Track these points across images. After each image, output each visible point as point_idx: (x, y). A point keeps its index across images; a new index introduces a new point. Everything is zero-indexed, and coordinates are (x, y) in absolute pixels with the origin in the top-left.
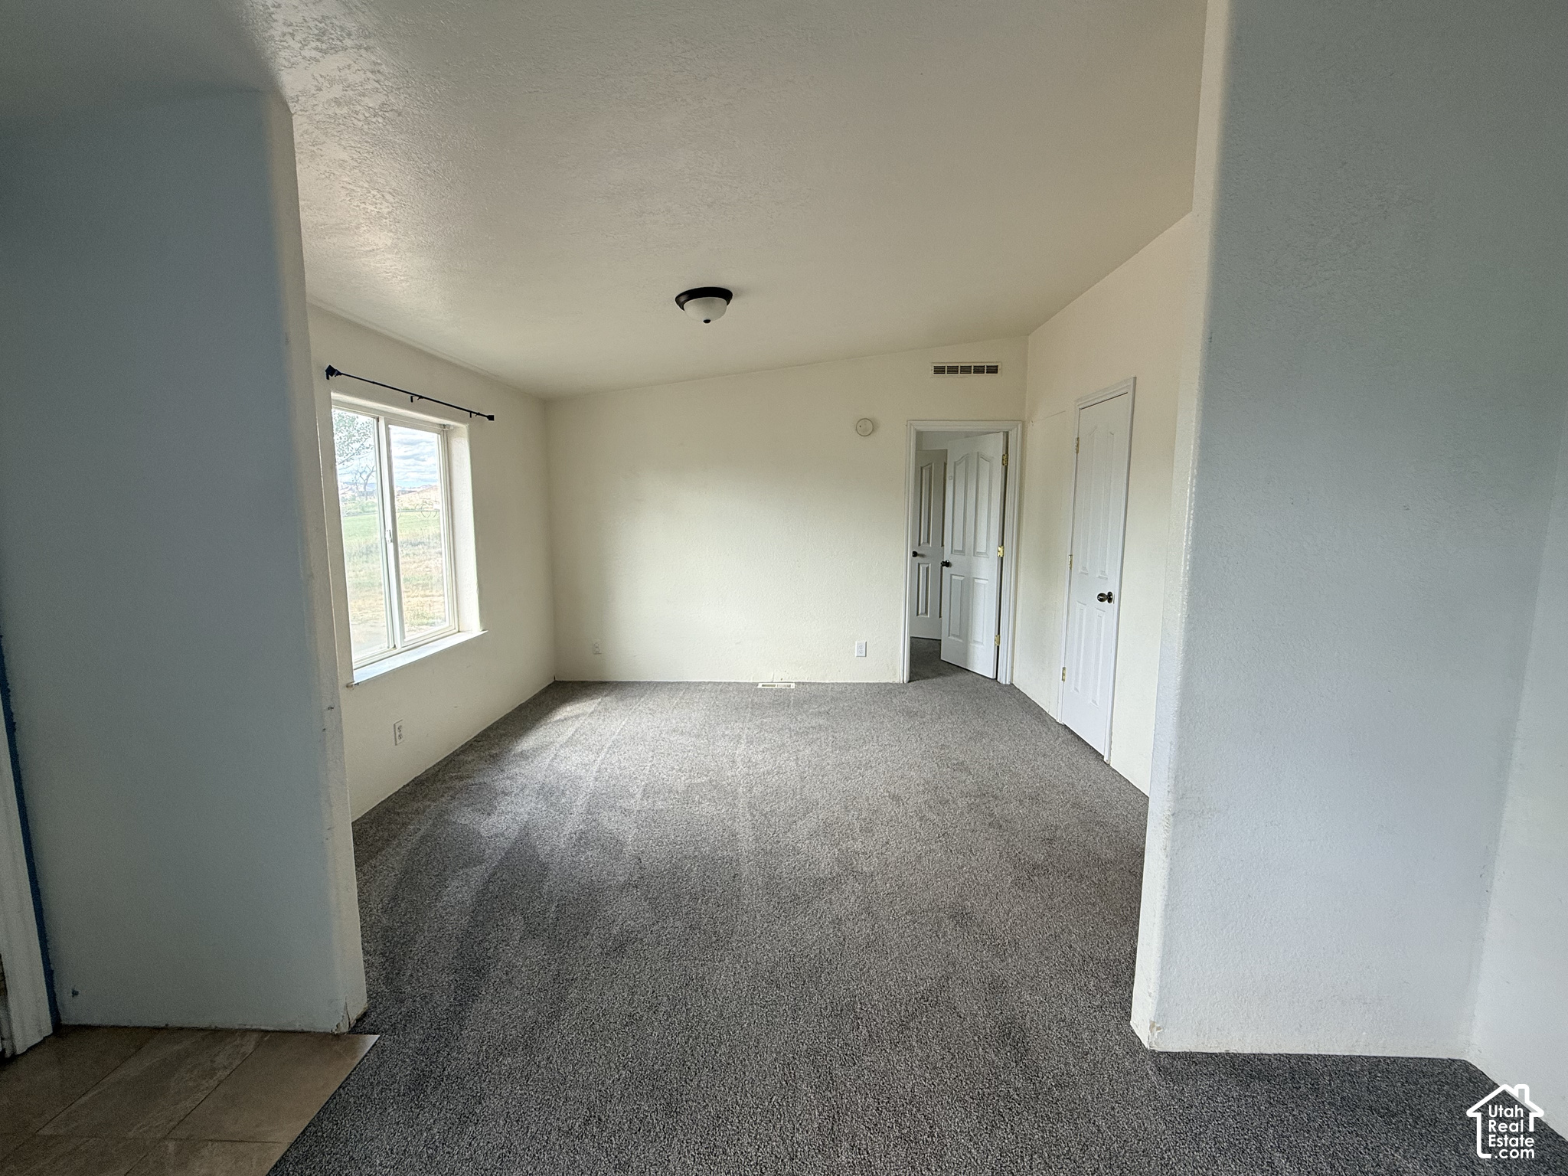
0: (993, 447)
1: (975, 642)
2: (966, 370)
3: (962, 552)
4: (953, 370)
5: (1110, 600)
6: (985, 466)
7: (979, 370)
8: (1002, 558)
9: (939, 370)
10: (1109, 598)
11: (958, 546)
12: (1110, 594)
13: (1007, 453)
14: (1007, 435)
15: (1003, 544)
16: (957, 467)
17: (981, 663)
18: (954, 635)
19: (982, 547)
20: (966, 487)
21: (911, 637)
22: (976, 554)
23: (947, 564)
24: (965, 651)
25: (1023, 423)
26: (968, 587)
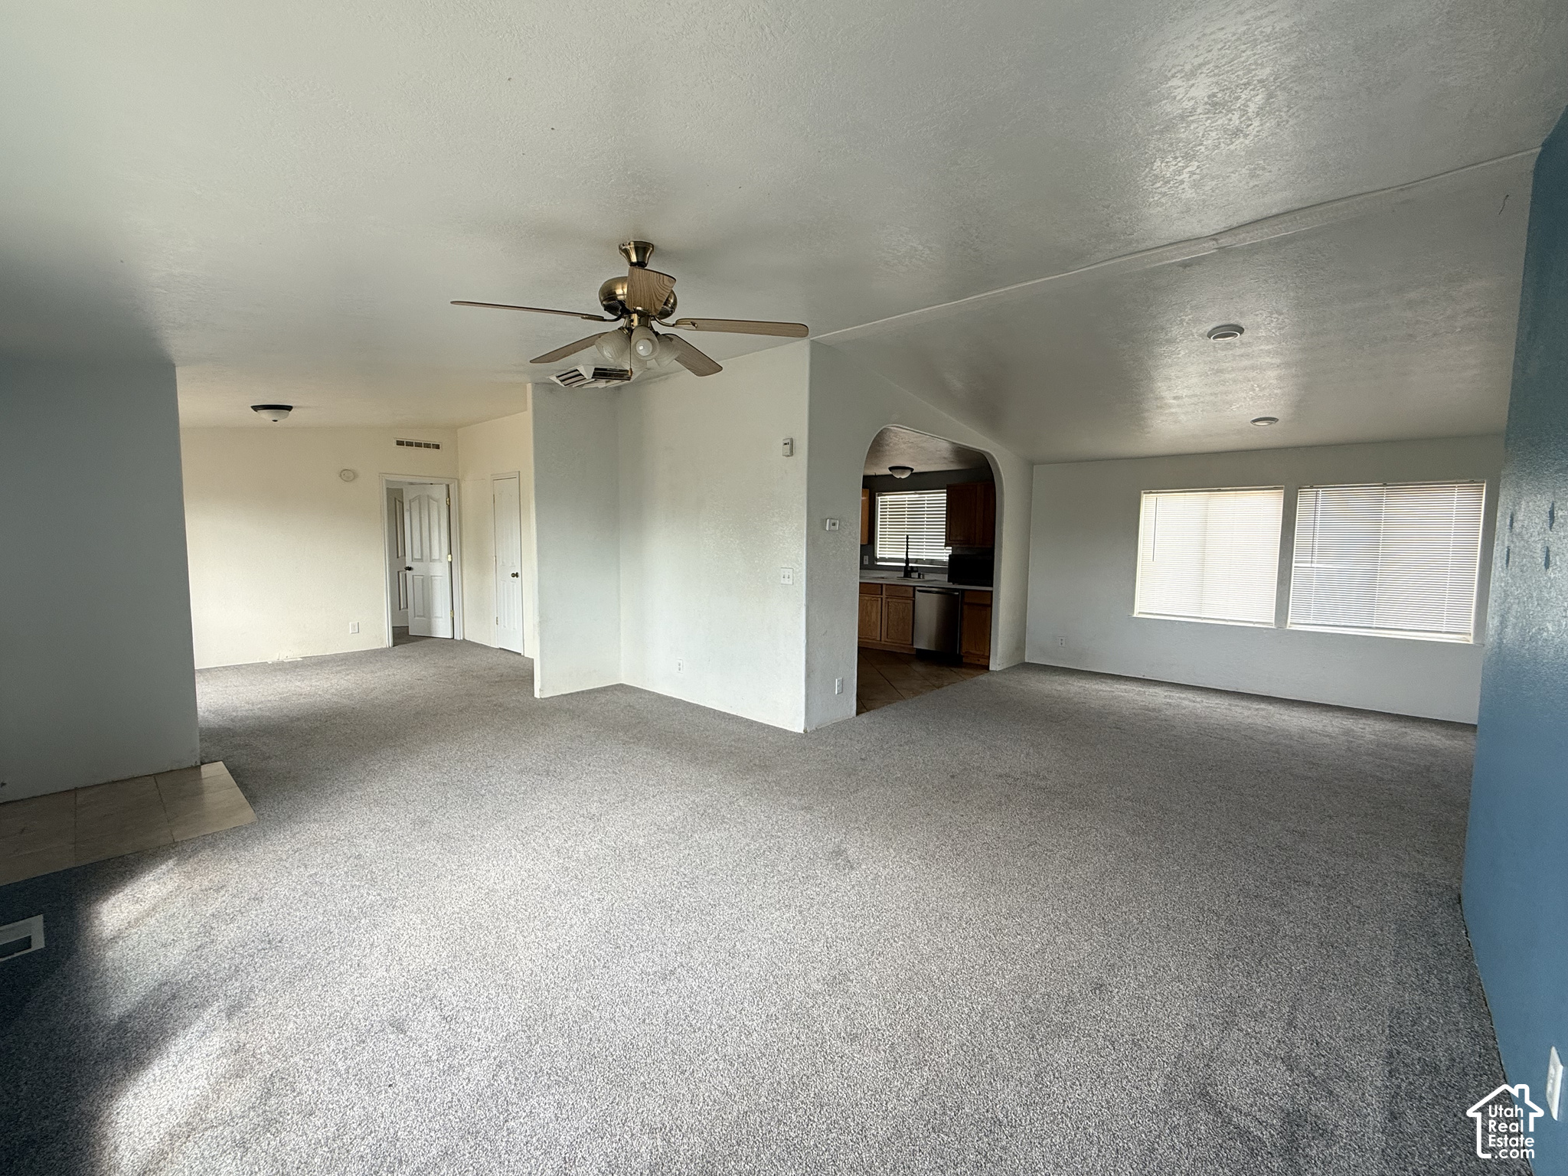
0: (439, 493)
1: (436, 617)
2: (419, 445)
3: (421, 560)
4: (410, 444)
5: (517, 576)
6: (434, 506)
7: (427, 446)
8: (451, 562)
9: (400, 443)
10: (516, 575)
11: (417, 556)
12: (517, 573)
13: (449, 497)
14: (448, 486)
15: (451, 554)
16: (412, 504)
17: (442, 629)
18: (418, 616)
19: (436, 555)
20: (420, 518)
21: (393, 627)
22: (432, 560)
23: (410, 569)
24: (429, 626)
25: (458, 480)
26: (427, 582)
